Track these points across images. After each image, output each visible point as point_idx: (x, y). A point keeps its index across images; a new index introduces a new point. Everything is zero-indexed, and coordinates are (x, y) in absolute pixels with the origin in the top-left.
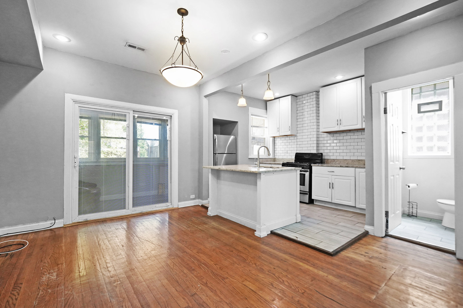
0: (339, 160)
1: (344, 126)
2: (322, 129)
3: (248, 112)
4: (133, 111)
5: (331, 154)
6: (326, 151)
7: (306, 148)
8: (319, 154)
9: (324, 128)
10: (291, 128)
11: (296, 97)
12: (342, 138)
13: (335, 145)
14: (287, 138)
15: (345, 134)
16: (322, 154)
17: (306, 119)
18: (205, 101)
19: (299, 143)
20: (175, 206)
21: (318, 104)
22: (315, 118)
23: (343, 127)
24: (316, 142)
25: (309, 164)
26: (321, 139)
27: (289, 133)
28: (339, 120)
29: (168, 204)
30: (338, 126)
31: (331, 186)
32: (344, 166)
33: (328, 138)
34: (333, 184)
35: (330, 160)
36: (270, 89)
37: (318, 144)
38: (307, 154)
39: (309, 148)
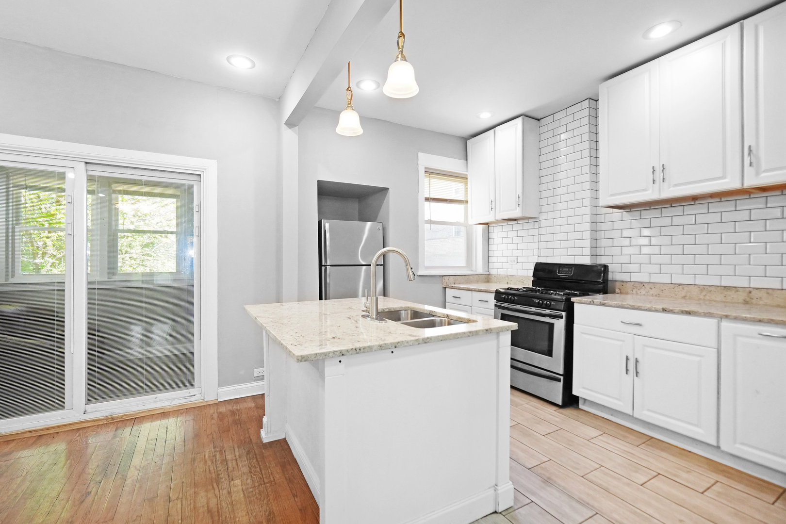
0: (658, 285)
1: (676, 185)
2: (606, 199)
3: (417, 164)
4: (86, 163)
5: (634, 268)
6: (617, 259)
7: (563, 252)
8: (599, 267)
9: (612, 195)
10: (523, 200)
11: (538, 120)
12: (667, 221)
13: (645, 241)
14: (517, 226)
15: (677, 211)
16: (606, 267)
17: (561, 176)
18: (290, 136)
19: (543, 238)
20: (210, 398)
21: (594, 133)
22: (586, 169)
23: (672, 189)
24: (591, 234)
25: (564, 298)
26: (604, 226)
27: (517, 213)
28: (658, 170)
29: (192, 391)
30: (657, 185)
31: (632, 366)
32: (677, 309)
33: (626, 224)
34: (637, 361)
35: (629, 285)
36: (404, 58)
37: (594, 239)
38: (566, 268)
39: (570, 252)
